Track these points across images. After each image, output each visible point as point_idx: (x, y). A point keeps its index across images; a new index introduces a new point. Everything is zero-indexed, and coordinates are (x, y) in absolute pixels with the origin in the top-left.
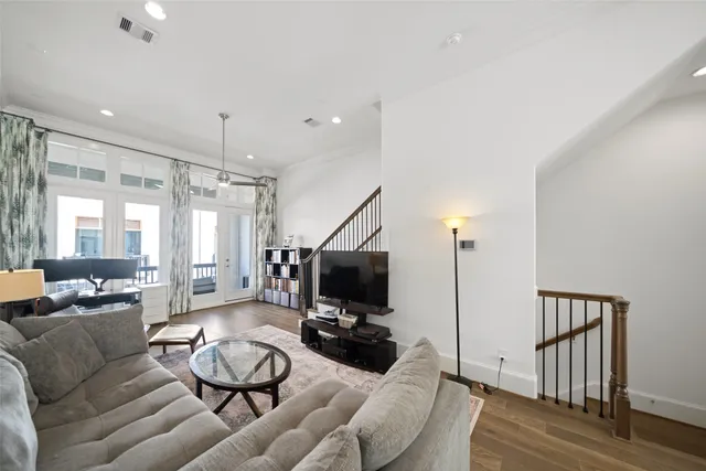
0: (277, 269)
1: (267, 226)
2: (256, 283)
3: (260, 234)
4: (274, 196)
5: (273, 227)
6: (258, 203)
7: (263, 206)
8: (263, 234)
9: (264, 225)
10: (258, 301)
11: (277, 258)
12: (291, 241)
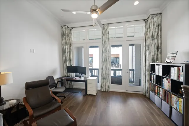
0: (159, 80)
1: (153, 49)
2: (145, 84)
3: (147, 53)
4: (159, 26)
5: (158, 48)
6: (146, 34)
7: (150, 35)
8: (149, 54)
9: (150, 48)
10: (145, 96)
11: (159, 71)
12: (174, 58)
